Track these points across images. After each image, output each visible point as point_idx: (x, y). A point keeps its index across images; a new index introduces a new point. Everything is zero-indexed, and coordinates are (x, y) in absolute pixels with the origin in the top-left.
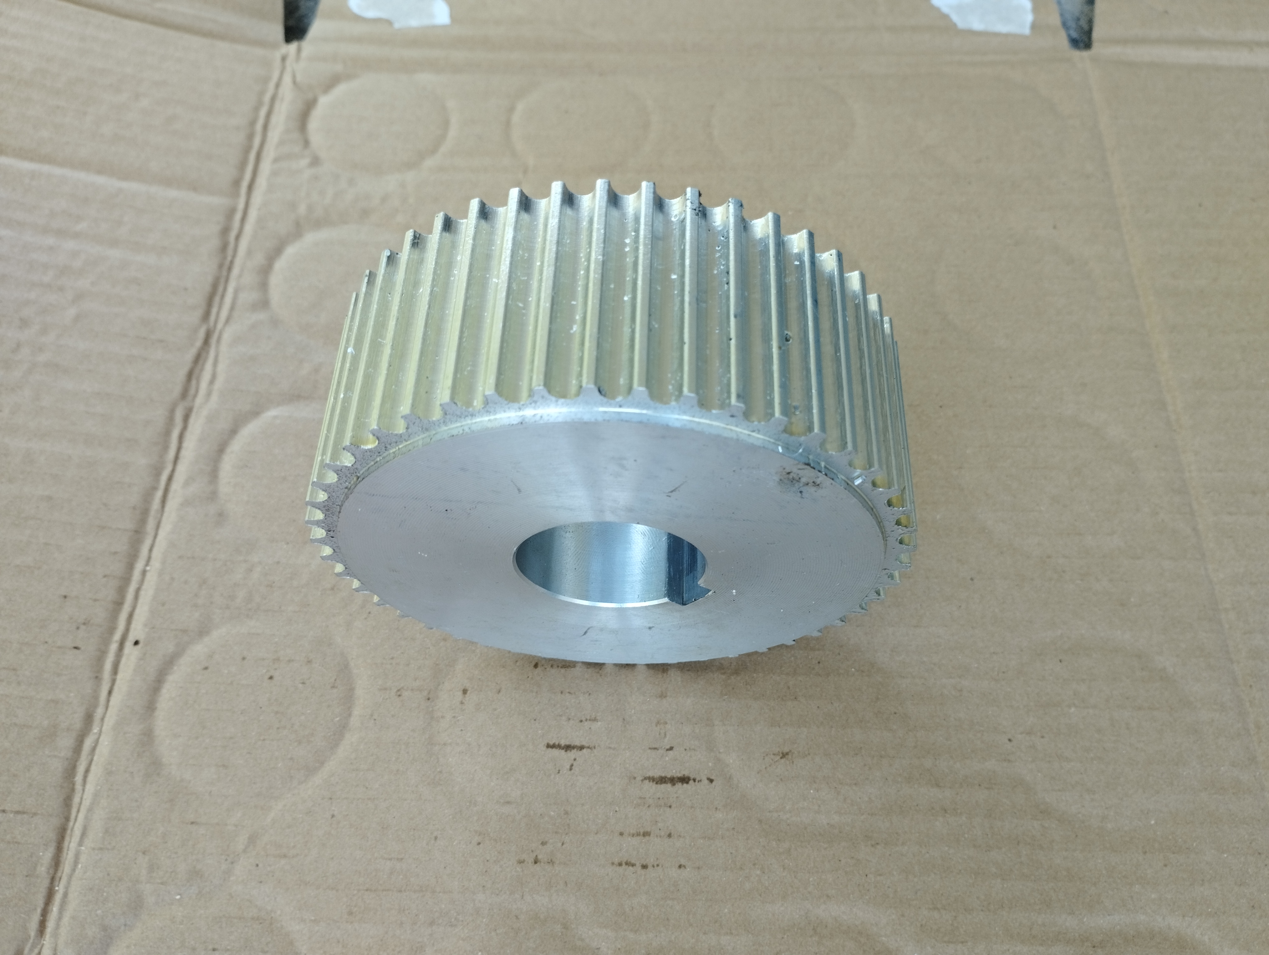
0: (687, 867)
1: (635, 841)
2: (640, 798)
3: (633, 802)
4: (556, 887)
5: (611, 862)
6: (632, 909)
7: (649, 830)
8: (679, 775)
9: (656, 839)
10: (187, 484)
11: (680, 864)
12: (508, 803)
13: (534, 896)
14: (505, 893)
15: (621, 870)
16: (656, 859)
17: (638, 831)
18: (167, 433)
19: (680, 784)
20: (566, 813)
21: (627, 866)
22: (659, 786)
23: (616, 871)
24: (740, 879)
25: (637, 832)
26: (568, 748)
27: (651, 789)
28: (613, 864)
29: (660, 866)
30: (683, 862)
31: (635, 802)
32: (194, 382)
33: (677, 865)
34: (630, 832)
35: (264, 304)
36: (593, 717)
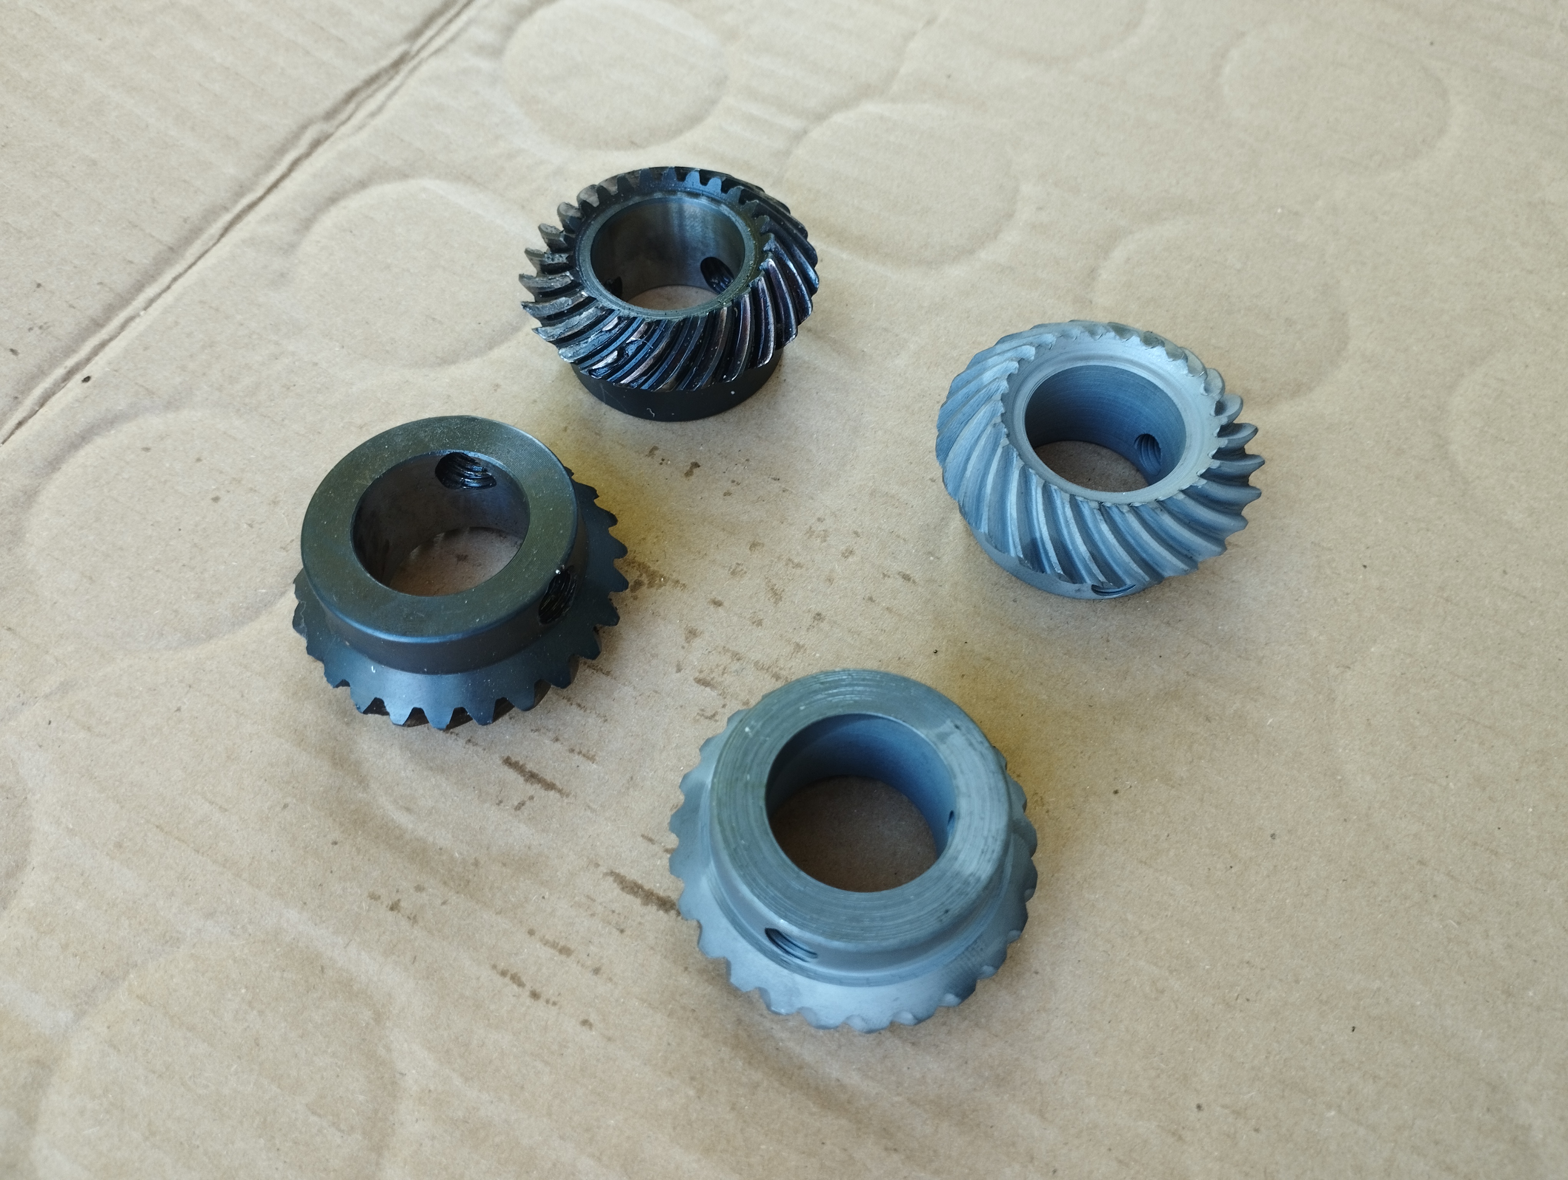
0: (593, 1029)
1: (546, 953)
2: (588, 897)
3: (574, 897)
4: (399, 956)
5: (493, 963)
6: (482, 1046)
7: (573, 948)
8: (662, 894)
9: (575, 965)
10: (266, 220)
11: (586, 1018)
12: (408, 809)
13: (363, 953)
14: (327, 928)
15: (499, 981)
16: (557, 993)
17: (557, 941)
18: (282, 151)
19: (655, 908)
20: (476, 864)
21: (510, 982)
22: (624, 894)
23: (491, 980)
24: (659, 1089)
25: (554, 942)
26: (533, 777)
27: (612, 892)
28: (494, 967)
29: (557, 1007)
30: (593, 1018)
31: (577, 899)
32: (352, 106)
33: (581, 1018)
34: (544, 937)
35: (496, 52)
36: (592, 753)
